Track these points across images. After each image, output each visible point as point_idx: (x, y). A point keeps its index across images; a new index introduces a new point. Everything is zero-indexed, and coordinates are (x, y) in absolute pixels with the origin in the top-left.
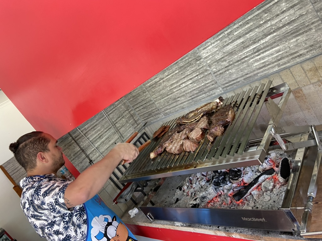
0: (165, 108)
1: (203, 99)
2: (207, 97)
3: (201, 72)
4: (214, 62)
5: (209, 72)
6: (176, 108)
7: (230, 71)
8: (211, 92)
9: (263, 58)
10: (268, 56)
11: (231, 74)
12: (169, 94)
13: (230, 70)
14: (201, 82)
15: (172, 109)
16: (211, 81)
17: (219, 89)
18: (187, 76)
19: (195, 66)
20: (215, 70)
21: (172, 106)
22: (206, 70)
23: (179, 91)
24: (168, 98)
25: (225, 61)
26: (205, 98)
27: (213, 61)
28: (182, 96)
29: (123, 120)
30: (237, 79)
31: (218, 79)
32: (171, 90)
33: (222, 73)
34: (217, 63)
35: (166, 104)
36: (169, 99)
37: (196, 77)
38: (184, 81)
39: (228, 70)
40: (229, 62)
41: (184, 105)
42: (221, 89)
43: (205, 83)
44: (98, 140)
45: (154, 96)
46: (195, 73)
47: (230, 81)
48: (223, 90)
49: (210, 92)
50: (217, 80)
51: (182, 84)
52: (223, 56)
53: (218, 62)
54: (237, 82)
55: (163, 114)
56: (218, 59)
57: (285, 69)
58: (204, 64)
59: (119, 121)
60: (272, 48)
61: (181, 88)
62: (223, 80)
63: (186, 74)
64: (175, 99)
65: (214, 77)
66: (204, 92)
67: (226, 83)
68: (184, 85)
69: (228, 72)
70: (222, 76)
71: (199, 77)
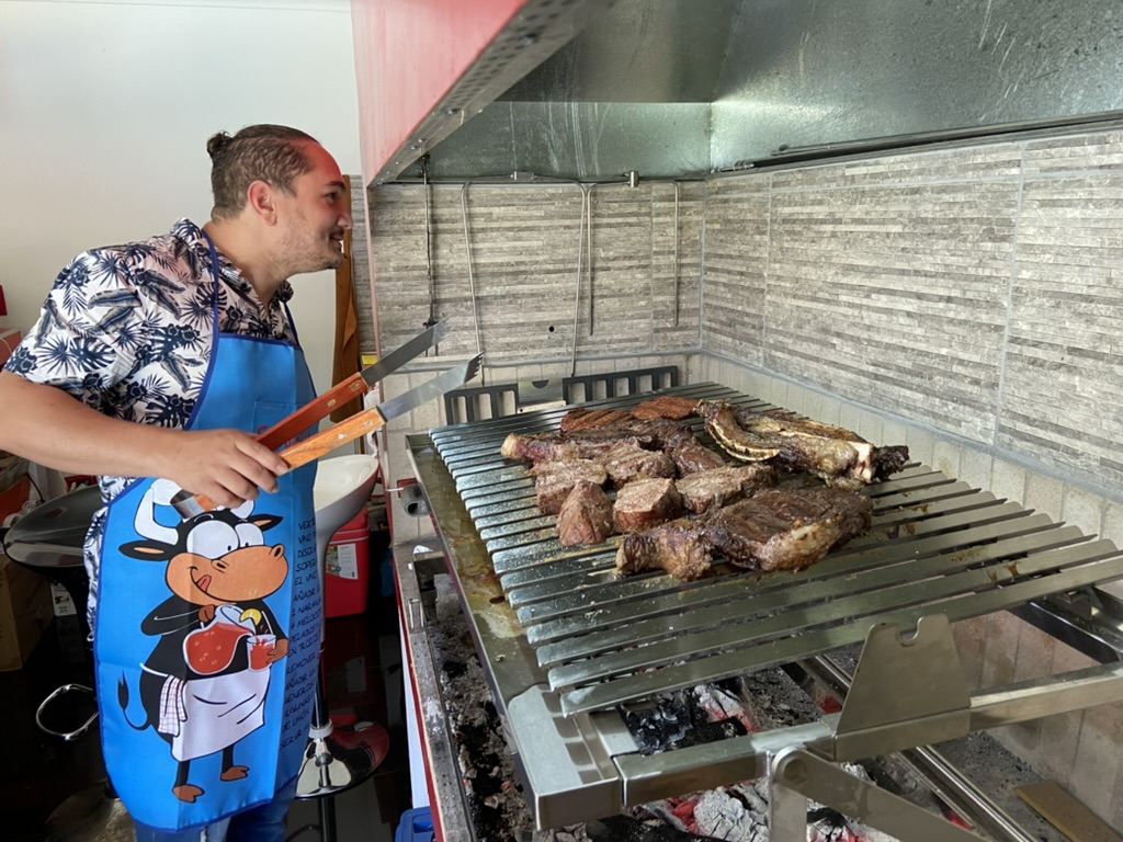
0: (781, 338)
1: (908, 408)
2: (927, 413)
3: (969, 295)
4: (1045, 293)
5: (999, 322)
6: (808, 368)
7: (1077, 378)
8: (951, 405)
11: (1069, 397)
12: (820, 295)
13: (1081, 374)
14: (947, 337)
15: (795, 359)
16: (980, 364)
17: (986, 419)
18: (917, 273)
19: (969, 254)
20: (1025, 327)
21: (802, 347)
22: (993, 305)
23: (856, 313)
24: (808, 310)
25: (1090, 320)
26: (915, 409)
27: (1043, 286)
28: (852, 338)
29: (639, 276)
30: (1078, 435)
31: (1010, 374)
32: (835, 285)
33: (1041, 366)
34: (1052, 302)
35: (791, 328)
36: (810, 316)
37: (941, 305)
38: (891, 287)
39: (1071, 369)
40: (1101, 337)
41: (838, 378)
42: (991, 425)
43: (953, 352)
44: (503, 279)
45: (777, 266)
46: (951, 283)
47: (1045, 425)
48: (997, 438)
49: (946, 405)
50: (1006, 379)
51: (880, 291)
52: (1093, 292)
53: (1057, 306)
54: (1067, 450)
55: (765, 353)
56: (1065, 290)
58: (1003, 274)
59: (620, 269)
61: (869, 308)
62: (1026, 395)
63: (917, 265)
64: (825, 331)
65: (1003, 355)
66: (927, 384)
67: (1027, 420)
68: (882, 301)
69: (1062, 377)
70: (1032, 373)
71: (953, 311)
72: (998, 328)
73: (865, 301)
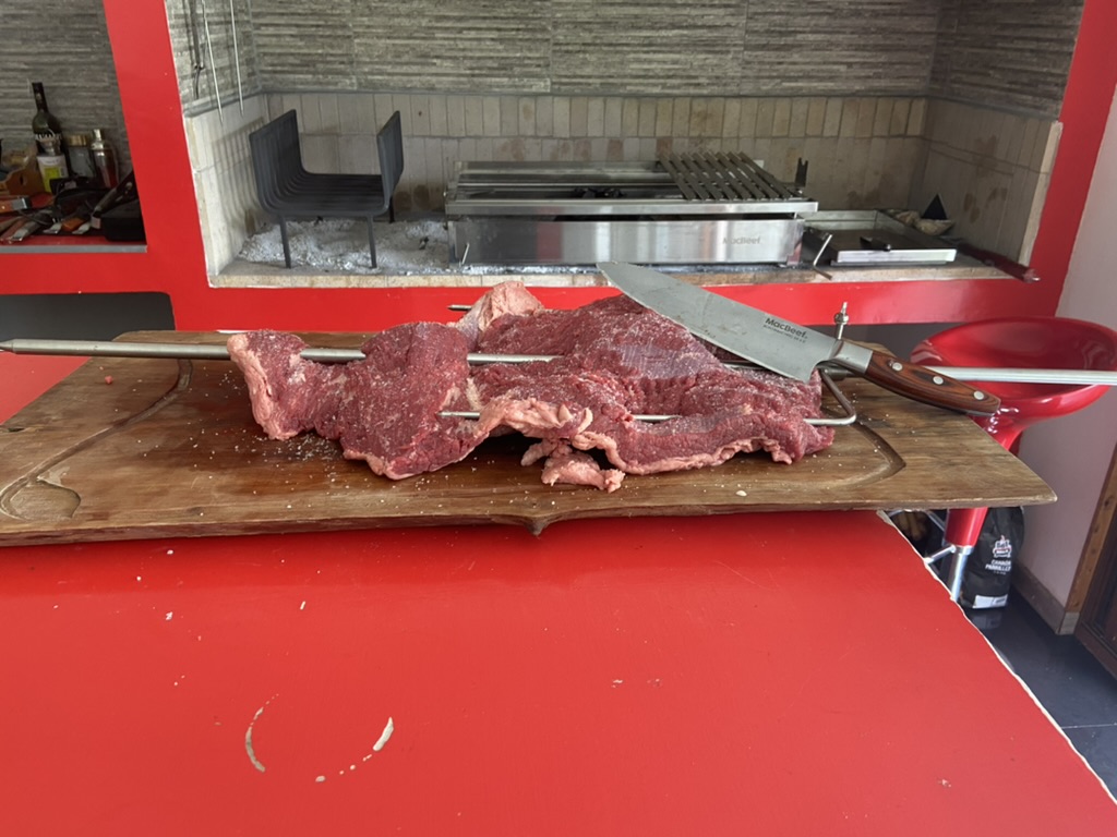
0: (377, 67)
2: (511, 86)
3: (530, 26)
4: (568, 23)
5: (547, 37)
6: (412, 81)
7: (588, 55)
8: (525, 80)
9: (650, 62)
10: (659, 62)
11: (585, 63)
12: (416, 35)
13: (589, 53)
14: (519, 48)
15: (395, 78)
16: (540, 58)
17: (545, 81)
19: (526, 7)
20: (561, 38)
21: (405, 69)
22: (544, 30)
23: (452, 42)
24: (407, 45)
25: (591, 31)
26: (503, 86)
27: (569, 20)
28: (450, 58)
30: (590, 77)
31: (555, 59)
32: (430, 28)
33: (571, 53)
34: (573, 26)
35: (389, 58)
36: (407, 49)
37: (513, 33)
38: (478, 26)
39: (584, 52)
40: (596, 37)
41: (440, 83)
42: (549, 83)
43: (524, 55)
45: (365, 19)
46: (518, 22)
47: (575, 76)
48: (552, 88)
49: (523, 80)
50: (553, 62)
52: (590, 20)
53: (576, 27)
54: (585, 84)
55: (358, 79)
56: (579, 20)
57: (668, 96)
58: (548, 16)
60: (671, 52)
62: (564, 66)
65: (550, 52)
66: (509, 72)
67: (566, 77)
69: (581, 56)
70: (567, 56)
71: (521, 35)
72: (547, 40)
73: (458, 36)
